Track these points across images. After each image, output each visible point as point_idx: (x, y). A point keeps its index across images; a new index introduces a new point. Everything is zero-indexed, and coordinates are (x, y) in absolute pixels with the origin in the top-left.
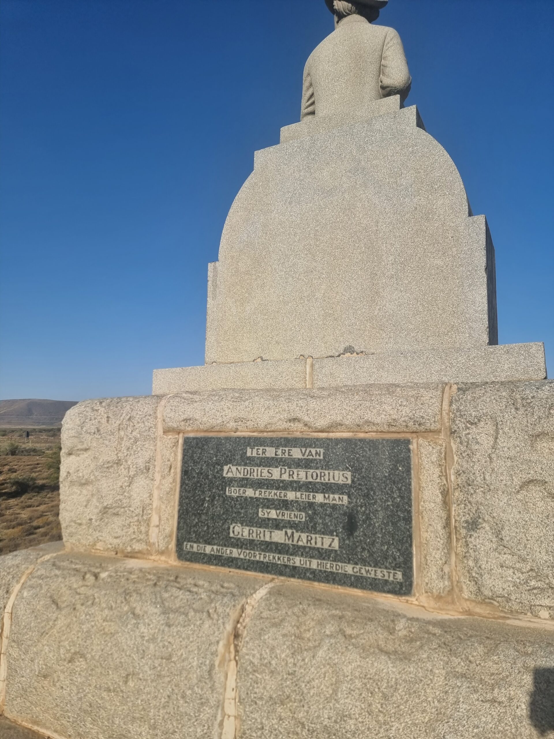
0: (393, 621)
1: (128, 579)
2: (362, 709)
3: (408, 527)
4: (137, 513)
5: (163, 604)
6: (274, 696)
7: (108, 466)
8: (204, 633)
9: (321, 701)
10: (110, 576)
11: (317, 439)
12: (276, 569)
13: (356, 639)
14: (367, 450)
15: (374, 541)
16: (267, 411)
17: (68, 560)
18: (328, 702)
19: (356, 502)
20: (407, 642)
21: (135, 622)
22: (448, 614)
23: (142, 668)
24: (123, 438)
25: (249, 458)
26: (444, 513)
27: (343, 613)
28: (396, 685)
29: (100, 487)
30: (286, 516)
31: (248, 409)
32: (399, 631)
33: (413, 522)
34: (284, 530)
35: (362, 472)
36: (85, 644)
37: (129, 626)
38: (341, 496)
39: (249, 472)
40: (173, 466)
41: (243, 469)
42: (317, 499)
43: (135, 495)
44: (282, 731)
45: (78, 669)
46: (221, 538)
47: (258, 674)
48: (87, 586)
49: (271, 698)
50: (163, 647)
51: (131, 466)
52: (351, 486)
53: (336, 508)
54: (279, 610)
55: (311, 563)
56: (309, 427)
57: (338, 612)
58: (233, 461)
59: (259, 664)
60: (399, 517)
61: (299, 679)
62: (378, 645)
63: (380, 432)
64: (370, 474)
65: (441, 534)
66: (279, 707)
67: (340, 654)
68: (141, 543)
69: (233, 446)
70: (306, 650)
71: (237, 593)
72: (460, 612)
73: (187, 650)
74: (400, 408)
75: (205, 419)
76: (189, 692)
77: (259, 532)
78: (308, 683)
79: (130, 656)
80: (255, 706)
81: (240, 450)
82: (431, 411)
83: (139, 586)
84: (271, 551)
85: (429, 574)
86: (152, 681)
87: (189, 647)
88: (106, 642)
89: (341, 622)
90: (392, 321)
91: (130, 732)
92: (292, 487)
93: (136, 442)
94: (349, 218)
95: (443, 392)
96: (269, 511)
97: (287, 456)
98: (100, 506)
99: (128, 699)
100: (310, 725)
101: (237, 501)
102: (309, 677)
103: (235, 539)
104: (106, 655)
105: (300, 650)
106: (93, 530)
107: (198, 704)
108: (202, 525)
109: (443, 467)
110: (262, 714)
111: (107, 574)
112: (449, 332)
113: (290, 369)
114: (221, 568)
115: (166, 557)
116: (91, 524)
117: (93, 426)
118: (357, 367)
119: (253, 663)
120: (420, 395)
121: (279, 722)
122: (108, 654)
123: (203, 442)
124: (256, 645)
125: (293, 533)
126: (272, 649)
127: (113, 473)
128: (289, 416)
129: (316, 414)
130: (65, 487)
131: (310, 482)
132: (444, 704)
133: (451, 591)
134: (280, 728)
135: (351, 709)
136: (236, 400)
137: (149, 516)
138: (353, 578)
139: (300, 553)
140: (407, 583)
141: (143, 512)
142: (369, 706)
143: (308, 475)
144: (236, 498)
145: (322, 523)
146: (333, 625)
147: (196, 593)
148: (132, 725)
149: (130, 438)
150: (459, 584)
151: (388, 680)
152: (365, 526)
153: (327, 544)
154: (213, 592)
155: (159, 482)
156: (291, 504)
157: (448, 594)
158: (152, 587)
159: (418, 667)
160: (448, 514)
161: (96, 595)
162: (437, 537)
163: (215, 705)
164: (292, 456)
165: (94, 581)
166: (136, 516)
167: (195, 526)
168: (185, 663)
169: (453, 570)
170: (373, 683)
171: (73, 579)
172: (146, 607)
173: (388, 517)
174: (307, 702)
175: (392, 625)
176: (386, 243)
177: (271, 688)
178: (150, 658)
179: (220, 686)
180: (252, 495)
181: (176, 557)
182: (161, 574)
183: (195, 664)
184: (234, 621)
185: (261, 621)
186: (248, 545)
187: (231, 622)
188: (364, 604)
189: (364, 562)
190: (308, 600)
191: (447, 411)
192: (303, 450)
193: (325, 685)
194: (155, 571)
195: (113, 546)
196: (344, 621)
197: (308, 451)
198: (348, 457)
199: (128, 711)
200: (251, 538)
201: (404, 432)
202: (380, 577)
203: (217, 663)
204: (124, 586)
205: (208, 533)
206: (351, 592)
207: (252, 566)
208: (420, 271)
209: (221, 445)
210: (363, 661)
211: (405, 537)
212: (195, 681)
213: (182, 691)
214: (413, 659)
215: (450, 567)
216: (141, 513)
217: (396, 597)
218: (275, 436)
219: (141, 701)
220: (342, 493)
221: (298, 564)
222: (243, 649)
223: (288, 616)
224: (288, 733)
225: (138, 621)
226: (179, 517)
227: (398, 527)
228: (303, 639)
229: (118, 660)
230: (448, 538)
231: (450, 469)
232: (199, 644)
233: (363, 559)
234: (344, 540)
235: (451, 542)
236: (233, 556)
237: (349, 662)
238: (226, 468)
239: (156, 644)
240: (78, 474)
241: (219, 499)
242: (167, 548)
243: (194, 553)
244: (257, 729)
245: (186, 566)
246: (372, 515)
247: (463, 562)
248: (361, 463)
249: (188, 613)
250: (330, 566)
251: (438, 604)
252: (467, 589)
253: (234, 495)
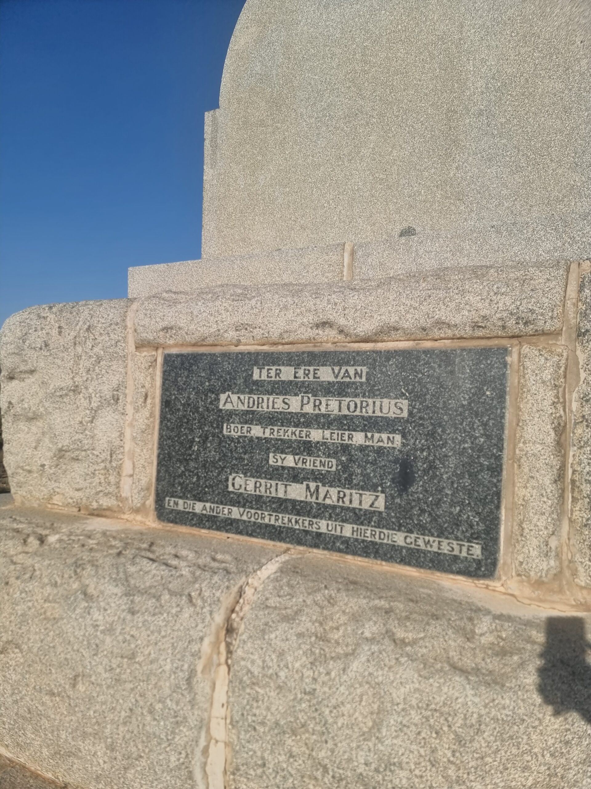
0: (471, 619)
1: (83, 546)
2: (421, 756)
3: (495, 481)
4: (103, 458)
5: (127, 581)
6: (282, 722)
7: (61, 393)
8: (182, 625)
9: (355, 737)
10: (60, 541)
11: (358, 353)
12: (292, 536)
13: (412, 647)
14: (436, 366)
15: (440, 500)
16: (282, 313)
17: (11, 517)
18: (364, 740)
19: (414, 444)
20: (497, 655)
21: (86, 605)
22: (554, 609)
23: (95, 668)
24: (81, 356)
25: (256, 383)
26: (557, 459)
27: (392, 604)
28: (480, 725)
29: (53, 422)
30: (308, 464)
31: (255, 311)
32: (481, 635)
33: (504, 473)
34: (305, 483)
35: (425, 399)
36: (21, 632)
37: (78, 611)
38: (391, 436)
39: (256, 403)
40: (149, 394)
41: (247, 398)
42: (354, 439)
43: (100, 435)
44: (293, 772)
45: (13, 663)
46: (217, 492)
47: (259, 687)
48: (27, 553)
49: (277, 724)
50: (124, 642)
51: (93, 395)
52: (407, 421)
53: (384, 452)
54: (293, 597)
55: (343, 528)
56: (347, 335)
57: (382, 603)
58: (233, 386)
59: (260, 675)
60: (481, 465)
61: (321, 702)
62: (448, 658)
63: (458, 339)
64: (439, 402)
65: (549, 491)
66: (289, 738)
67: (386, 669)
68: (110, 498)
69: (233, 365)
70: (332, 658)
71: (234, 569)
72: (573, 606)
73: (158, 647)
74: (495, 297)
75: (192, 327)
76: (159, 706)
77: (269, 485)
78: (335, 708)
79: (78, 651)
80: (253, 733)
81: (244, 371)
82: (547, 300)
83: (97, 555)
84: (285, 511)
85: (525, 550)
86: (108, 687)
87: (160, 644)
88: (47, 631)
89: (388, 619)
90: (476, 184)
91: (80, 751)
92: (318, 423)
93: (99, 362)
94: (417, 23)
95: (568, 271)
96: (283, 456)
97: (311, 378)
98: (54, 448)
99: (77, 709)
100: (336, 769)
101: (239, 442)
102: (337, 699)
103: (235, 494)
104: (47, 647)
105: (324, 659)
106: (47, 480)
107: (172, 723)
108: (190, 475)
109: (561, 390)
110: (264, 745)
111: (57, 537)
112: (565, 197)
113: (319, 261)
114: (215, 532)
115: (142, 517)
116: (43, 471)
117: (39, 339)
118: (421, 252)
119: (251, 673)
120: (528, 277)
121: (288, 760)
122: (50, 647)
123: (191, 361)
124: (256, 646)
125: (317, 487)
126: (281, 654)
127: (69, 404)
128: (316, 319)
129: (358, 314)
130: (8, 422)
131: (345, 416)
132: (563, 761)
133: (558, 576)
134: (289, 768)
135: (403, 755)
136: (237, 298)
137: (121, 462)
138: (404, 551)
139: (327, 515)
140: (489, 561)
141: (111, 457)
142: (433, 752)
143: (342, 405)
144: (237, 439)
145: (361, 474)
146: (375, 623)
147: (176, 568)
148: (84, 743)
149: (90, 357)
150: (571, 565)
151: (465, 715)
152: (426, 478)
153: (367, 502)
154: (199, 567)
155: (131, 417)
156: (316, 446)
157: (554, 579)
158: (114, 557)
159: (518, 698)
160: (562, 462)
161: (36, 565)
162: (542, 495)
163: (196, 726)
164: (319, 378)
165: (38, 546)
166: (103, 461)
167: (180, 476)
168: (154, 666)
169: (564, 544)
170: (440, 717)
171: (10, 543)
172: (102, 584)
173: (463, 465)
174: (333, 737)
175: (469, 627)
176: (475, 59)
177: (277, 709)
178: (106, 656)
179: (203, 699)
180: (261, 435)
181: (155, 517)
182: (131, 539)
183: (168, 667)
184: (227, 609)
185: (266, 612)
186: (254, 503)
187: (222, 611)
188: (422, 590)
189: (423, 529)
190: (337, 582)
191: (574, 301)
192: (336, 369)
193: (361, 713)
194: (123, 535)
195: (75, 500)
196: (393, 616)
197: (343, 371)
198: (405, 378)
199: (77, 724)
200: (258, 493)
201: (497, 337)
202: (446, 552)
203: (199, 668)
204: (77, 554)
205: (198, 486)
206: (400, 571)
207: (258, 531)
208: (526, 101)
209: (216, 364)
210: (425, 683)
211: (489, 495)
212: (167, 691)
213: (149, 703)
214: (507, 685)
215: (559, 540)
216: (109, 457)
217: (471, 581)
218: (294, 350)
219: (94, 712)
220: (394, 432)
221: (323, 530)
222: (238, 650)
223: (307, 606)
224: (303, 777)
225: (91, 604)
226: (159, 464)
227: (479, 480)
228: (329, 641)
229: (62, 655)
230: (559, 497)
231: (571, 393)
232: (175, 640)
233: (421, 526)
234: (393, 498)
235: (563, 504)
236: (233, 517)
237: (401, 683)
238: (223, 397)
239: (114, 637)
240: (23, 404)
241: (213, 440)
242: (144, 504)
243: (179, 512)
244: (257, 764)
245: (168, 528)
246: (437, 462)
247: (581, 533)
248: (425, 386)
249: (160, 596)
250: (371, 534)
251: (536, 592)
252: (585, 572)
253: (235, 434)
